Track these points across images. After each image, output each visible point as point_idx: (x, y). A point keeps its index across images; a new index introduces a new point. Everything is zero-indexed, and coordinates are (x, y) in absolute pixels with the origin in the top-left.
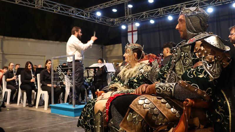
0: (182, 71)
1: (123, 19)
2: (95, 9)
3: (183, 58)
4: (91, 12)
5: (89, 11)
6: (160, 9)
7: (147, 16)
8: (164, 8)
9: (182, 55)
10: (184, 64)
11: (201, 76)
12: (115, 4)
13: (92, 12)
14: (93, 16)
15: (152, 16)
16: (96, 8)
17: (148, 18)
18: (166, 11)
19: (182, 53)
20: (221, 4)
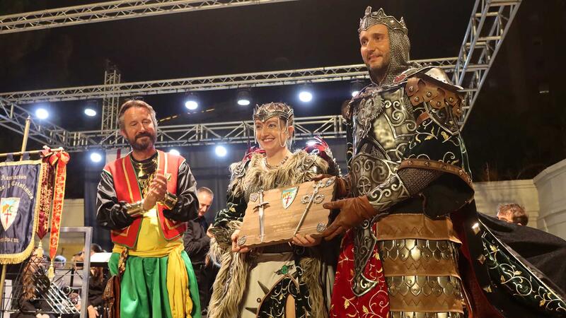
0: (389, 133)
1: (94, 136)
2: (34, 98)
3: (389, 111)
4: (18, 105)
5: (14, 102)
6: (197, 125)
7: (162, 137)
8: (206, 126)
9: (387, 106)
10: (394, 122)
11: (429, 138)
12: (93, 97)
13: (21, 105)
14: (20, 116)
15: (176, 139)
16: (37, 98)
17: (164, 144)
18: (209, 133)
19: (386, 102)
20: (333, 137)
